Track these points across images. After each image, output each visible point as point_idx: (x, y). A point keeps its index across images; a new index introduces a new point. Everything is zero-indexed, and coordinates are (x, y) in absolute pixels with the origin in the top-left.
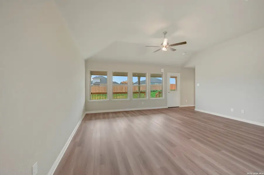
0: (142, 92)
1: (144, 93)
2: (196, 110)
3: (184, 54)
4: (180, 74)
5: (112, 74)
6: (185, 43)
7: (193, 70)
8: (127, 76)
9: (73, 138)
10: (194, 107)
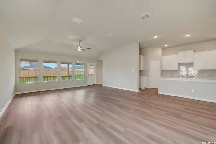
0: (70, 76)
1: (71, 76)
2: (103, 85)
3: (96, 52)
4: (95, 64)
5: (42, 61)
6: (90, 48)
7: (101, 61)
8: (56, 63)
9: (8, 106)
10: (102, 84)
